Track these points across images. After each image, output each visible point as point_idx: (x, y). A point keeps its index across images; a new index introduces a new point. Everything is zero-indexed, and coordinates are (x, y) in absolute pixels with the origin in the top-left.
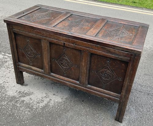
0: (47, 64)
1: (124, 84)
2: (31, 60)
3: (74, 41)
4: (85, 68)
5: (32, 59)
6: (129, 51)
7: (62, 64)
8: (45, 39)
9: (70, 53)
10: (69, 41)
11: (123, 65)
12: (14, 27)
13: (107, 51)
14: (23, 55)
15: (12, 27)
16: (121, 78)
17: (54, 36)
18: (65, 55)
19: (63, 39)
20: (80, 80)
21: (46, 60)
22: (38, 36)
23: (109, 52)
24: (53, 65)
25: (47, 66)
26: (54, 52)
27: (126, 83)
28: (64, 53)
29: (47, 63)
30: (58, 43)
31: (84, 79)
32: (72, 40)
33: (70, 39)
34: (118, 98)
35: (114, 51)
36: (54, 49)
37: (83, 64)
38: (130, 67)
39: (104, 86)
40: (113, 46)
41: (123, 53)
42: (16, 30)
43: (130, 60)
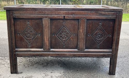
0: (47, 41)
1: (114, 39)
2: (30, 42)
3: (73, 12)
4: (83, 34)
5: (31, 40)
6: (115, 10)
7: (61, 36)
8: (46, 17)
9: (69, 25)
10: (68, 14)
11: (111, 23)
12: (15, 13)
13: (99, 14)
14: (22, 39)
15: (13, 13)
16: (110, 35)
17: (55, 12)
18: (64, 28)
19: (63, 13)
20: (78, 46)
21: (46, 37)
22: (40, 16)
23: (101, 14)
24: (53, 41)
25: (48, 42)
26: (54, 28)
27: (115, 37)
28: (64, 25)
29: (48, 39)
30: (59, 17)
31: (82, 44)
32: (71, 12)
33: (69, 12)
34: (110, 52)
35: (104, 13)
36: (54, 24)
37: (81, 31)
38: (117, 23)
39: (98, 46)
40: (103, 10)
41: (111, 13)
42: (17, 15)
43: (116, 18)
